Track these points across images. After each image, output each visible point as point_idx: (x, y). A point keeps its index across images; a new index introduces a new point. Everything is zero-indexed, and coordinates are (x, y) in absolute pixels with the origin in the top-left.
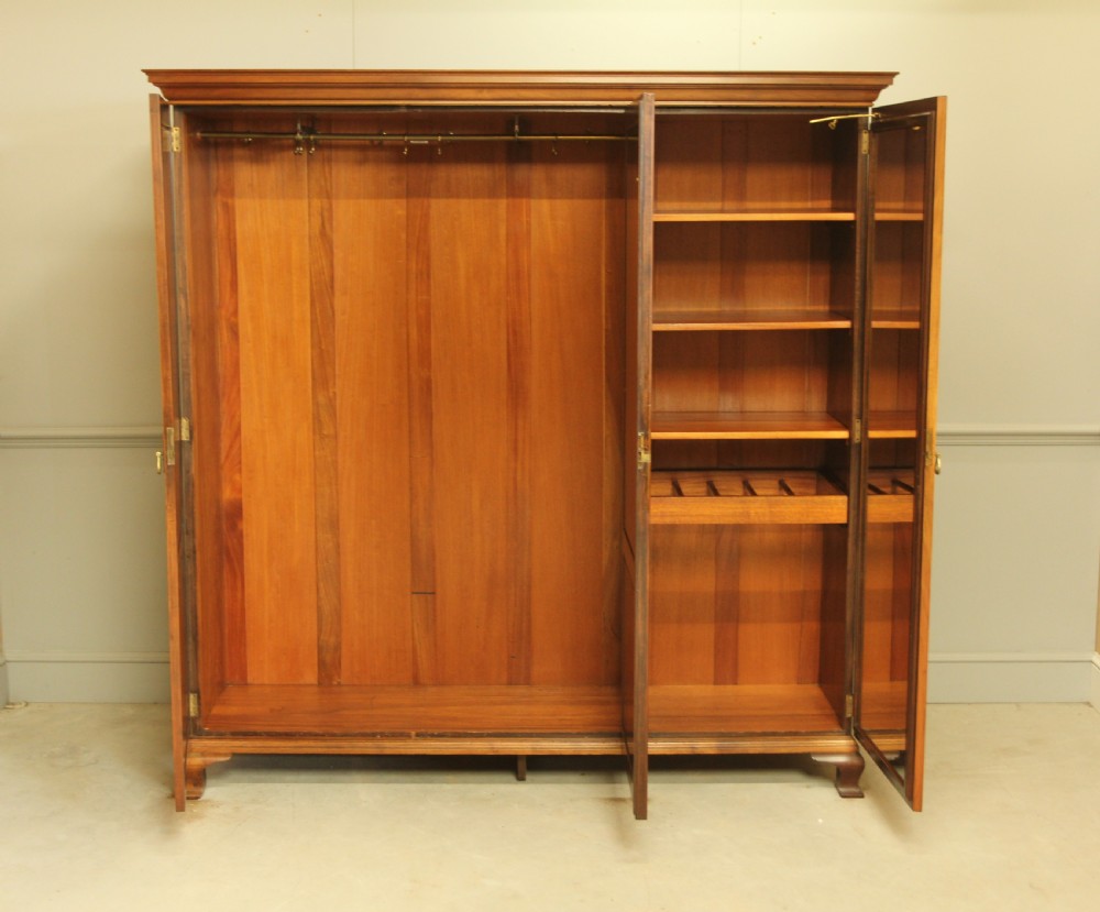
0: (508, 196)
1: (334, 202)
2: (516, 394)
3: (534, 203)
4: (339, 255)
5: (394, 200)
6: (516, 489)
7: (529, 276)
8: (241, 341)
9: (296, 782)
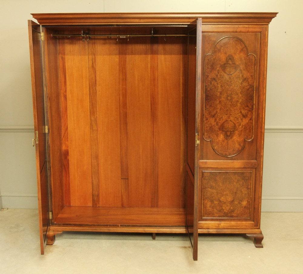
0: (151, 54)
1: (96, 56)
2: (154, 117)
3: (159, 56)
4: (98, 73)
5: (115, 56)
6: (153, 146)
7: (158, 80)
8: (67, 100)
9: (84, 239)
